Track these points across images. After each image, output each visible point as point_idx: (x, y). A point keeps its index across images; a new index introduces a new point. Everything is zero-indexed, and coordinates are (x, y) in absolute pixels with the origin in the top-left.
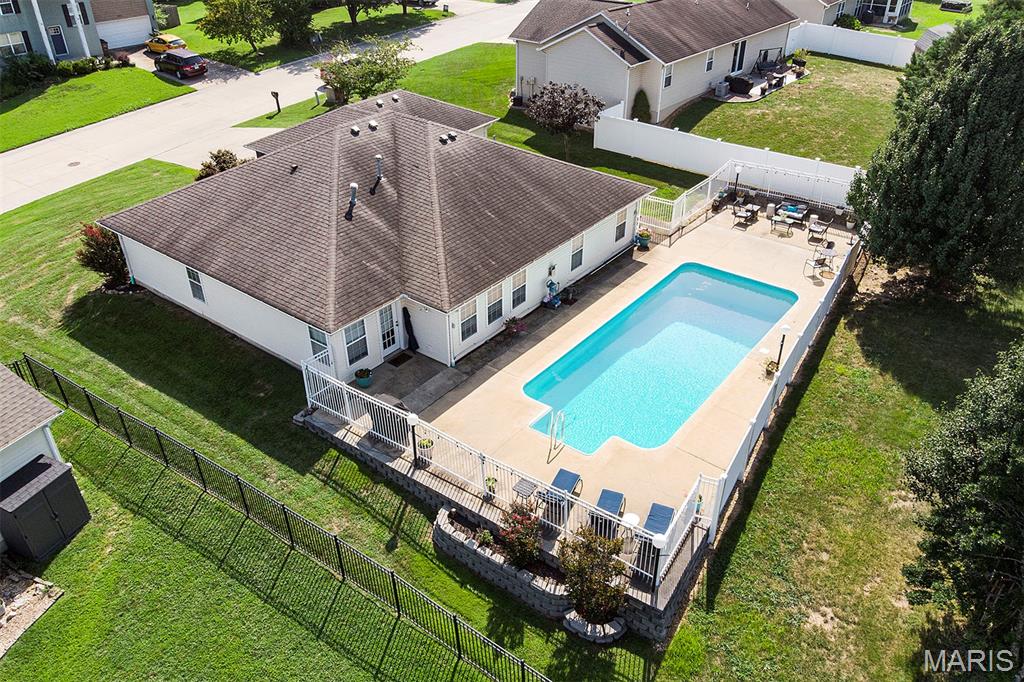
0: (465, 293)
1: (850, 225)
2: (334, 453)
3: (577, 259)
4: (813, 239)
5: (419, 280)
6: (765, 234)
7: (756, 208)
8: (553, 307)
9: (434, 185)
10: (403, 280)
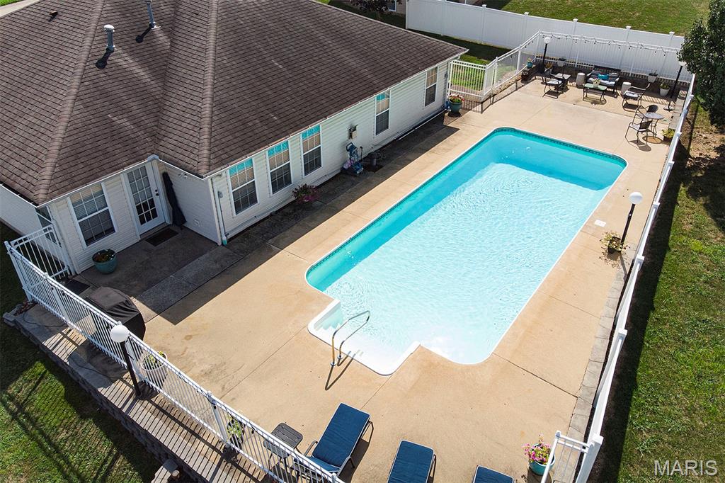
0: (232, 153)
1: (663, 91)
2: (40, 368)
3: (382, 122)
4: (627, 106)
5: (175, 138)
6: (577, 101)
7: (567, 77)
8: (354, 174)
9: (213, 31)
10: (156, 137)
